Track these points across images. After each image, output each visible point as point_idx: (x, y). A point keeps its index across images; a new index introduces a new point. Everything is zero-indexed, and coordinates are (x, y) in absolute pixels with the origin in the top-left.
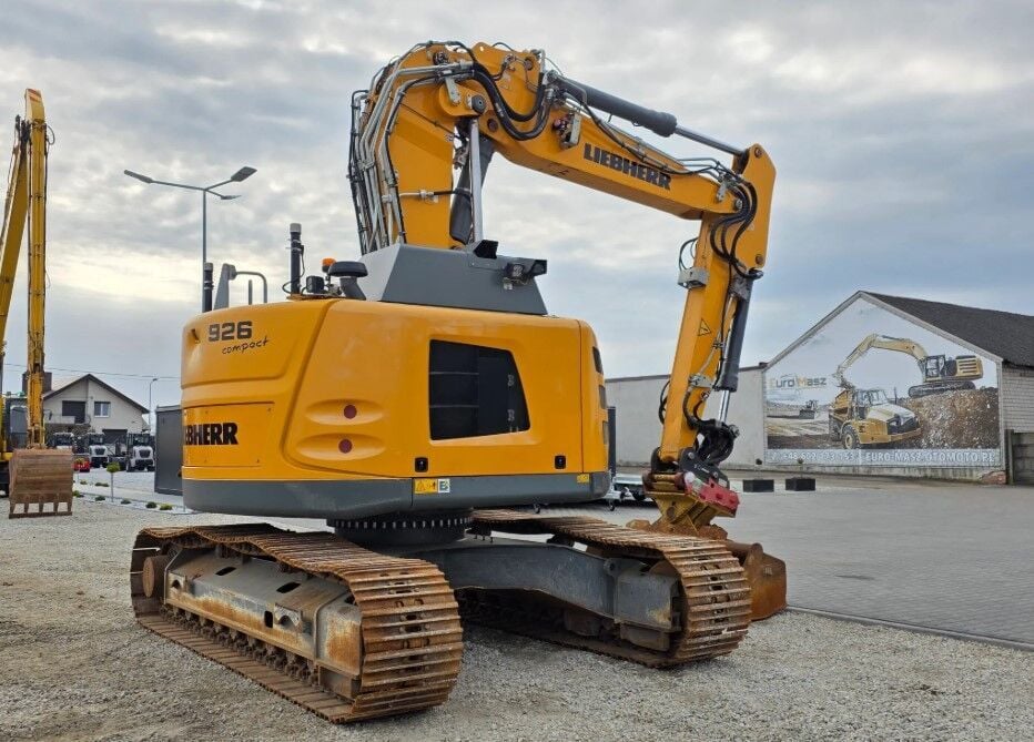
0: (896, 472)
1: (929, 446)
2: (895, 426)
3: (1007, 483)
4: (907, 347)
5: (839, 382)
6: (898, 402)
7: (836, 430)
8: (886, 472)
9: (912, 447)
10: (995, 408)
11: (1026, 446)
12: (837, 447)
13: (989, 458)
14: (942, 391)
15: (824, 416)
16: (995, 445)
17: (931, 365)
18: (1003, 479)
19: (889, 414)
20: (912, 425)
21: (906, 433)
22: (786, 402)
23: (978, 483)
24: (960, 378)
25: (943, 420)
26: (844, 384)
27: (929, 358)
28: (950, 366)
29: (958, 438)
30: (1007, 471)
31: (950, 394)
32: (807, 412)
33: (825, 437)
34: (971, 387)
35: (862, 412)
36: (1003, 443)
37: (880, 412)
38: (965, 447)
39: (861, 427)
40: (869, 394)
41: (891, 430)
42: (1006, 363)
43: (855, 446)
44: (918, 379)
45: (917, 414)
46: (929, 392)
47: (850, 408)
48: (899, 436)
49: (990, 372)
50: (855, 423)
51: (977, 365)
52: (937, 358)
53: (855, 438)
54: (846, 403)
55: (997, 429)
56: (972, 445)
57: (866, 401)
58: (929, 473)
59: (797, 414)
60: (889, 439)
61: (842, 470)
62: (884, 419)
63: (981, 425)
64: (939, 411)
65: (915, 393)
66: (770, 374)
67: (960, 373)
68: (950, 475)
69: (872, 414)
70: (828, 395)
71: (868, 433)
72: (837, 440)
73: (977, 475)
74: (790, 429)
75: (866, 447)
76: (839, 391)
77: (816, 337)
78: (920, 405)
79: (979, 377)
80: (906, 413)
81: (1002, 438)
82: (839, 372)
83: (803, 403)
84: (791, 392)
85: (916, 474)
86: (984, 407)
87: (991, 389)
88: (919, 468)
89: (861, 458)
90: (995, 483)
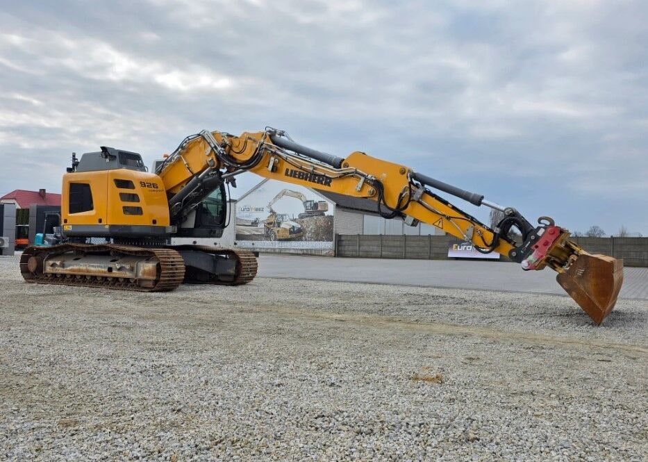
0: (291, 252)
1: (306, 240)
2: (292, 230)
3: (335, 256)
4: (299, 196)
5: (269, 210)
6: (294, 220)
7: (267, 232)
8: (288, 251)
9: (299, 240)
10: (332, 225)
11: (343, 241)
12: (267, 240)
13: (329, 245)
14: (313, 216)
15: (261, 226)
16: (331, 240)
17: (308, 204)
18: (333, 254)
19: (290, 225)
20: (299, 230)
21: (297, 235)
22: (246, 219)
23: (324, 256)
24: (319, 211)
25: (312, 229)
26: (272, 211)
27: (307, 201)
28: (316, 205)
29: (317, 237)
30: (335, 251)
31: (315, 217)
32: (255, 223)
33: (262, 235)
34: (324, 215)
35: (279, 224)
36: (334, 239)
37: (286, 225)
38: (320, 241)
39: (278, 231)
40: (282, 216)
41: (291, 233)
42: (337, 205)
43: (275, 240)
44: (302, 210)
45: (302, 226)
46: (307, 217)
47: (274, 222)
48: (294, 236)
49: (331, 209)
50: (276, 229)
51: (326, 205)
52: (311, 201)
53: (275, 236)
54: (272, 220)
55: (332, 233)
56: (322, 240)
57: (280, 220)
58: (305, 252)
59: (250, 224)
60: (290, 236)
61: (269, 250)
62: (288, 227)
63: (326, 232)
64: (310, 225)
65: (301, 217)
66: (238, 205)
67: (319, 209)
68: (313, 253)
69: (283, 226)
70: (264, 216)
71: (281, 234)
72: (267, 237)
73: (324, 253)
74: (247, 231)
75: (280, 240)
76: (270, 214)
77: (260, 188)
78: (303, 222)
79: (327, 210)
80: (297, 225)
81: (334, 237)
82: (270, 206)
83: (253, 219)
84: (248, 213)
85: (300, 252)
86: (328, 224)
87: (331, 216)
88: (301, 250)
89: (278, 245)
90: (331, 256)
